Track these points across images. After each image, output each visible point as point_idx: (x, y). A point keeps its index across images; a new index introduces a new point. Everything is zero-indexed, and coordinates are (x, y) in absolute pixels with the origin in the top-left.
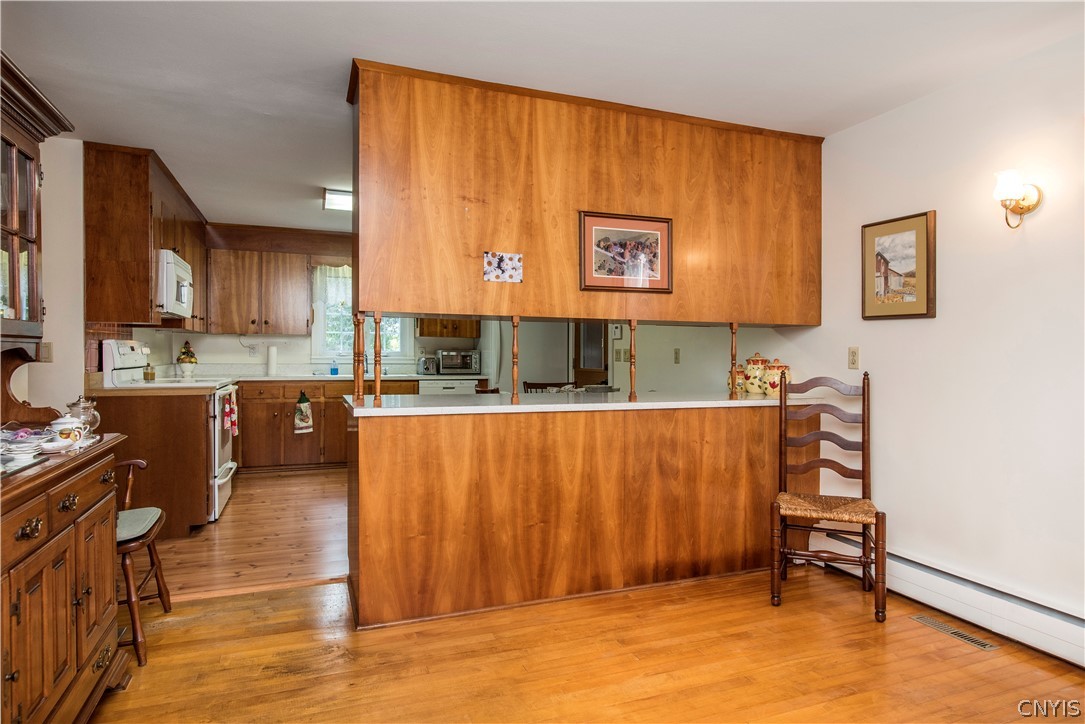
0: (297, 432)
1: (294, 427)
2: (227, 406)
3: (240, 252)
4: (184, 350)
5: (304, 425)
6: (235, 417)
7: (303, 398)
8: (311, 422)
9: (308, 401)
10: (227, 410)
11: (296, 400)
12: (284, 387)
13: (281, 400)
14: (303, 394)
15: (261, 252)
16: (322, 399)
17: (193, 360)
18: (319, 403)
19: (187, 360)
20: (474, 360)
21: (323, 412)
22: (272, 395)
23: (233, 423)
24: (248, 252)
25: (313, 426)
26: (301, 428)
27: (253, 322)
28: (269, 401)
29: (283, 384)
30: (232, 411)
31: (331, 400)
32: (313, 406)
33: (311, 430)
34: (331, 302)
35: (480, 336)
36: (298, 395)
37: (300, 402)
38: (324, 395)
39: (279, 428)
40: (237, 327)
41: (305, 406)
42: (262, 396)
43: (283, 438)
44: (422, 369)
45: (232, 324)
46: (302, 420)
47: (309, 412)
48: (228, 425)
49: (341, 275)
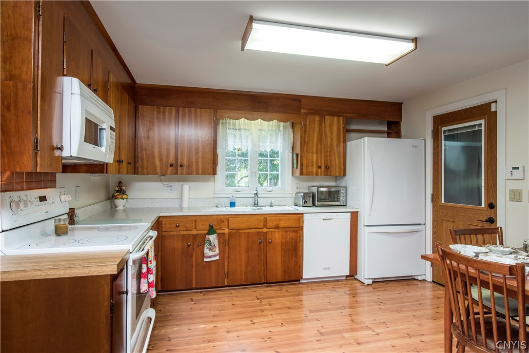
0: (206, 260)
1: (203, 256)
2: (144, 267)
3: (161, 108)
4: (117, 189)
5: (212, 253)
6: (152, 278)
7: (211, 231)
8: (217, 251)
9: (216, 233)
10: (144, 270)
11: (206, 232)
12: (196, 221)
13: (194, 232)
14: (211, 227)
15: (178, 108)
16: (226, 231)
17: (124, 196)
18: (224, 234)
19: (120, 197)
20: (342, 195)
21: (227, 241)
22: (186, 227)
23: (150, 285)
24: (168, 108)
25: (219, 254)
26: (210, 257)
27: (171, 165)
28: (185, 233)
29: (195, 218)
30: (149, 271)
31: (234, 231)
32: (221, 236)
33: (217, 258)
34: (230, 148)
35: (345, 175)
36: (207, 227)
37: (209, 234)
38: (228, 227)
39: (191, 256)
40: (158, 169)
41: (213, 238)
42: (178, 229)
43: (194, 264)
44: (301, 202)
45: (155, 167)
46: (210, 250)
47: (216, 243)
48: (144, 287)
49: (237, 128)
